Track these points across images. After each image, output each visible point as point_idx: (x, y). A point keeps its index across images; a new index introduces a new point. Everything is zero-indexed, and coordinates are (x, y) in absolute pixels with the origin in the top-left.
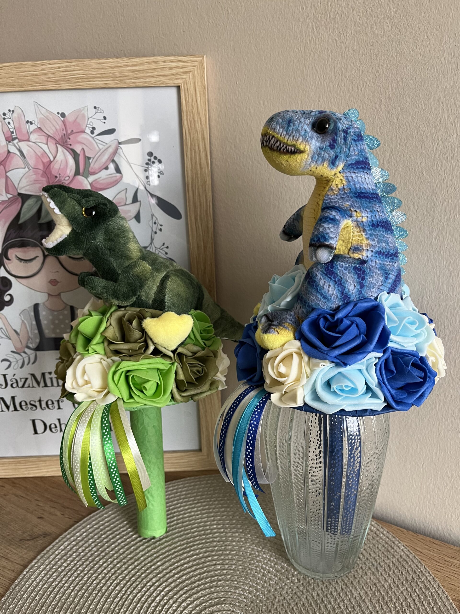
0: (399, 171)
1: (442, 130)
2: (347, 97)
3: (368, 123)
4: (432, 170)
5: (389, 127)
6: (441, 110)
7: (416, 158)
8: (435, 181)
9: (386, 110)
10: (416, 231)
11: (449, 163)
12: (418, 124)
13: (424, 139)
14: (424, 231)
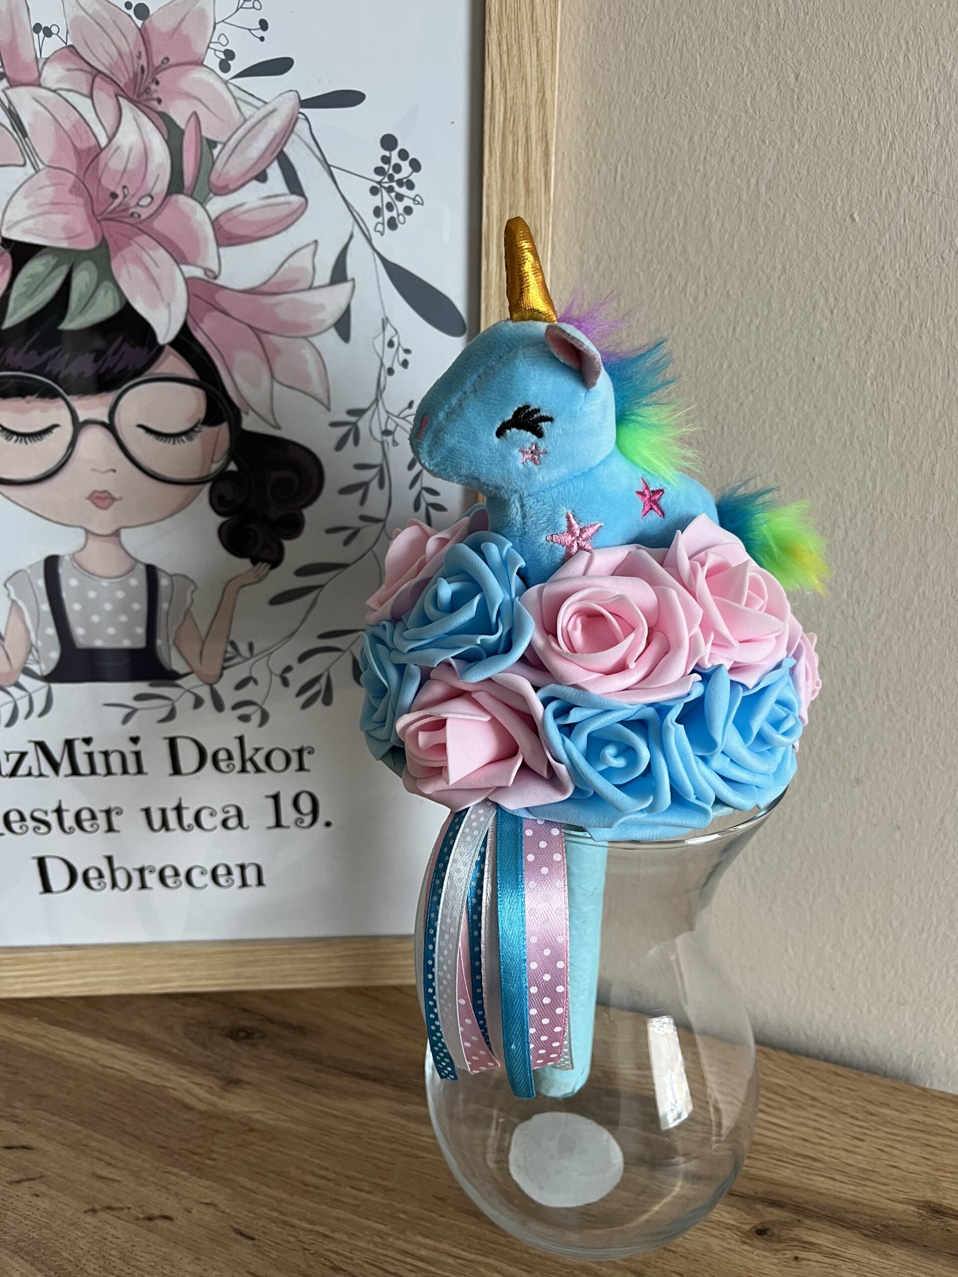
0: (795, 209)
1: (904, 108)
2: (673, 14)
3: (724, 82)
4: (874, 208)
5: (774, 96)
6: (902, 60)
7: (839, 177)
8: (880, 236)
9: (769, 53)
10: (828, 362)
11: (915, 192)
12: (846, 90)
13: (860, 129)
14: (847, 363)
